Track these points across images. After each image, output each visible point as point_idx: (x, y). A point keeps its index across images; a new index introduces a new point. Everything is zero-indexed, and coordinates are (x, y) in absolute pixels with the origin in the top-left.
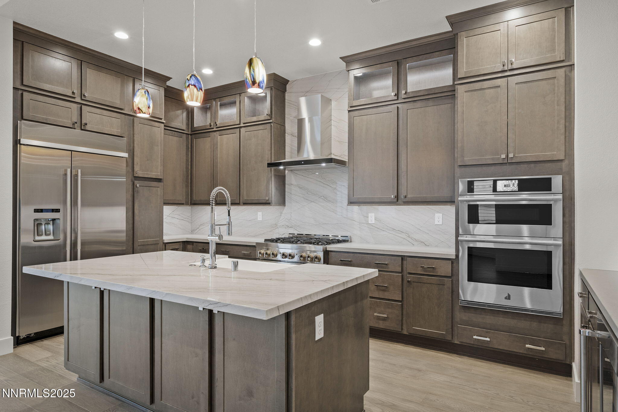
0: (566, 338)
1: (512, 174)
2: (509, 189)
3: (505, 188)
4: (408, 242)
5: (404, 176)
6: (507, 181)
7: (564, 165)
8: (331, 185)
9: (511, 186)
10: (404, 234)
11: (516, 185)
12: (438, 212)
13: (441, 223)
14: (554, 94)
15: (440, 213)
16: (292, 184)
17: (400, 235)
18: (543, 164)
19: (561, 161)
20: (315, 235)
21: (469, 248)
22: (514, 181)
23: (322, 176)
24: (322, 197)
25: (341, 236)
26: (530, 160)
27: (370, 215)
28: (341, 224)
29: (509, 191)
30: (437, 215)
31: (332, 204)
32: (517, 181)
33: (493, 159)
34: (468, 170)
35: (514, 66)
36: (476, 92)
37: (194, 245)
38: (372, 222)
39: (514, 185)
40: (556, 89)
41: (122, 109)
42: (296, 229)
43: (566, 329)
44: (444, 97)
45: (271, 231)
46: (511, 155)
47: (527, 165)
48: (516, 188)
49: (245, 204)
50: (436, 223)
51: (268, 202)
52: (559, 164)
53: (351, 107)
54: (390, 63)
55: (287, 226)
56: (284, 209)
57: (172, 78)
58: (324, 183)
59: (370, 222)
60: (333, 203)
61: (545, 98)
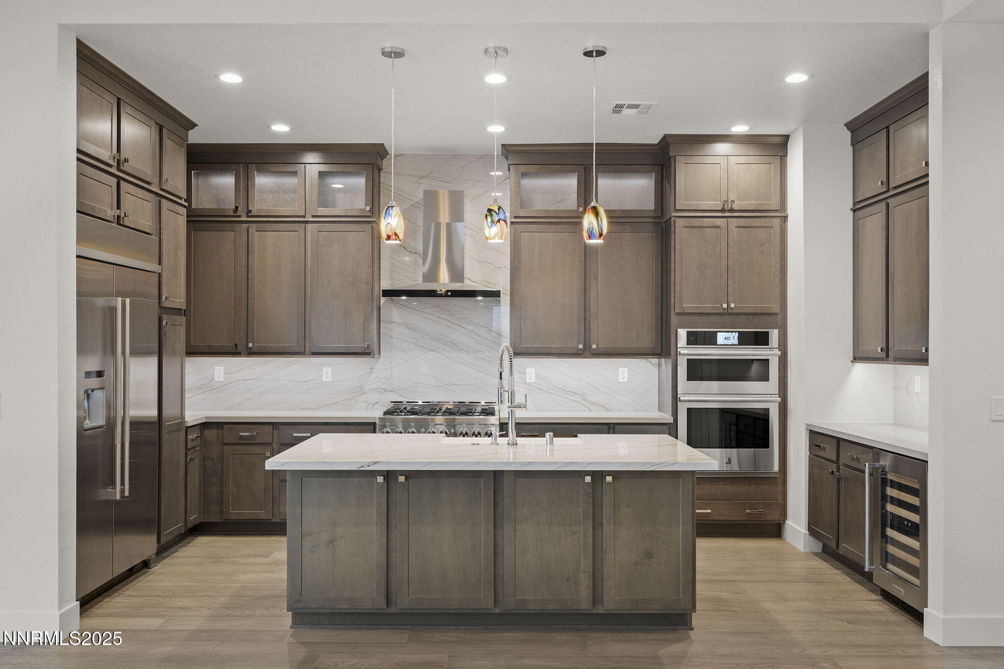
0: (779, 497)
1: (731, 325)
2: (729, 342)
3: (725, 341)
4: (583, 406)
5: (594, 319)
6: (728, 333)
7: (779, 317)
8: (466, 326)
9: (732, 339)
10: (576, 396)
11: (736, 338)
12: (623, 366)
13: (626, 380)
14: (771, 244)
15: (625, 367)
16: (393, 322)
17: (572, 398)
18: (760, 317)
19: (776, 314)
20: (438, 402)
21: (689, 410)
22: (734, 333)
23: (448, 311)
24: (450, 344)
25: (485, 403)
26: (749, 311)
27: (528, 370)
28: (482, 384)
29: (729, 344)
30: (621, 370)
31: (467, 354)
32: (737, 333)
33: (713, 308)
34: (686, 318)
35: (735, 207)
36: (695, 229)
37: (224, 428)
38: (532, 381)
39: (734, 338)
40: (772, 238)
41: (149, 183)
42: (400, 393)
43: (780, 488)
44: (643, 224)
45: (350, 399)
46: (732, 305)
47: (745, 317)
48: (736, 341)
49: (315, 354)
50: (621, 380)
51: (368, 351)
52: (774, 317)
53: (515, 217)
54: (575, 167)
55: (383, 389)
56: (378, 361)
57: (197, 125)
58: (454, 322)
59: (528, 381)
60: (468, 352)
61: (762, 246)
